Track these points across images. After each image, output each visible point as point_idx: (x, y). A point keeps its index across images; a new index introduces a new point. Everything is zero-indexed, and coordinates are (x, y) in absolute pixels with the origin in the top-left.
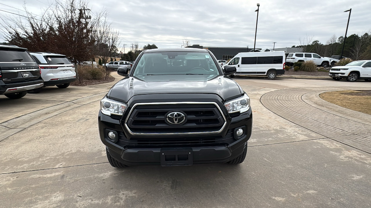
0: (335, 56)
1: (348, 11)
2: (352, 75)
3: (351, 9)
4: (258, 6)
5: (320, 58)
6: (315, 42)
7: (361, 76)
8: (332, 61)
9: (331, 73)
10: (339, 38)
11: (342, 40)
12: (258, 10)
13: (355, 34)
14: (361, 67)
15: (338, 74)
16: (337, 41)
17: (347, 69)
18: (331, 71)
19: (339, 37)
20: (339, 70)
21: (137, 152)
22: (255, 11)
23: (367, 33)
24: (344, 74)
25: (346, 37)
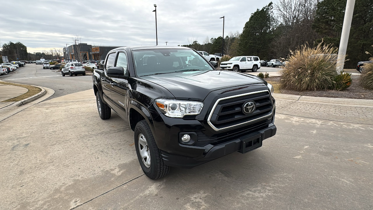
0: (217, 54)
1: (222, 18)
2: (235, 68)
3: (224, 16)
4: (155, 6)
5: (208, 55)
6: (194, 42)
7: (240, 68)
8: (216, 57)
9: (221, 67)
10: (211, 39)
11: (213, 41)
12: (155, 11)
13: (220, 37)
14: (239, 61)
15: (226, 67)
16: (210, 42)
17: (231, 64)
18: (221, 66)
20: (226, 64)
21: (224, 146)
22: (153, 11)
23: (228, 36)
24: (230, 67)
25: (215, 39)
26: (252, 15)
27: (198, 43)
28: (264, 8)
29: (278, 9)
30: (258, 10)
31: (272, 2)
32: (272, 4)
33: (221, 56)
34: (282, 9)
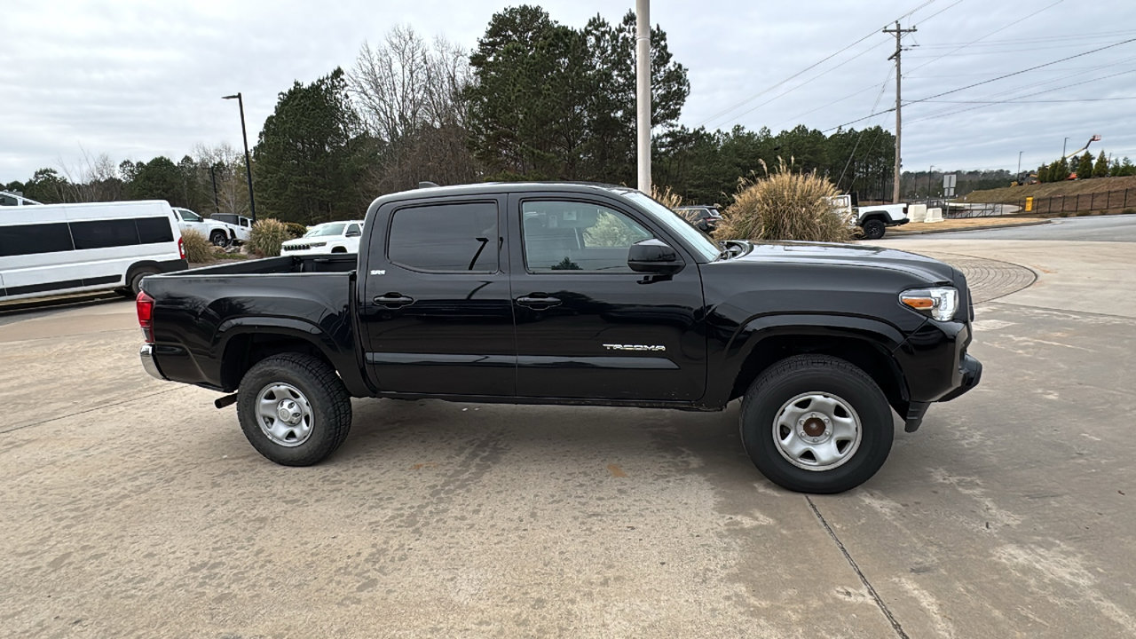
1: (234, 97)
5: (201, 220)
6: (41, 172)
10: (121, 166)
16: (118, 175)
17: (324, 244)
19: (120, 163)
20: (306, 247)
25: (140, 164)
26: (280, 98)
27: (58, 176)
28: (322, 82)
29: (359, 90)
30: (297, 84)
31: (342, 68)
32: (343, 73)
33: (238, 224)
34: (371, 92)
